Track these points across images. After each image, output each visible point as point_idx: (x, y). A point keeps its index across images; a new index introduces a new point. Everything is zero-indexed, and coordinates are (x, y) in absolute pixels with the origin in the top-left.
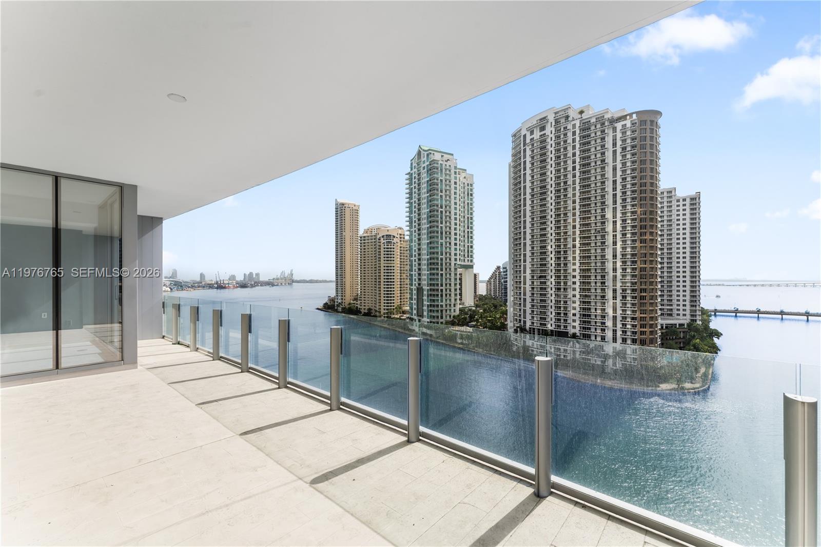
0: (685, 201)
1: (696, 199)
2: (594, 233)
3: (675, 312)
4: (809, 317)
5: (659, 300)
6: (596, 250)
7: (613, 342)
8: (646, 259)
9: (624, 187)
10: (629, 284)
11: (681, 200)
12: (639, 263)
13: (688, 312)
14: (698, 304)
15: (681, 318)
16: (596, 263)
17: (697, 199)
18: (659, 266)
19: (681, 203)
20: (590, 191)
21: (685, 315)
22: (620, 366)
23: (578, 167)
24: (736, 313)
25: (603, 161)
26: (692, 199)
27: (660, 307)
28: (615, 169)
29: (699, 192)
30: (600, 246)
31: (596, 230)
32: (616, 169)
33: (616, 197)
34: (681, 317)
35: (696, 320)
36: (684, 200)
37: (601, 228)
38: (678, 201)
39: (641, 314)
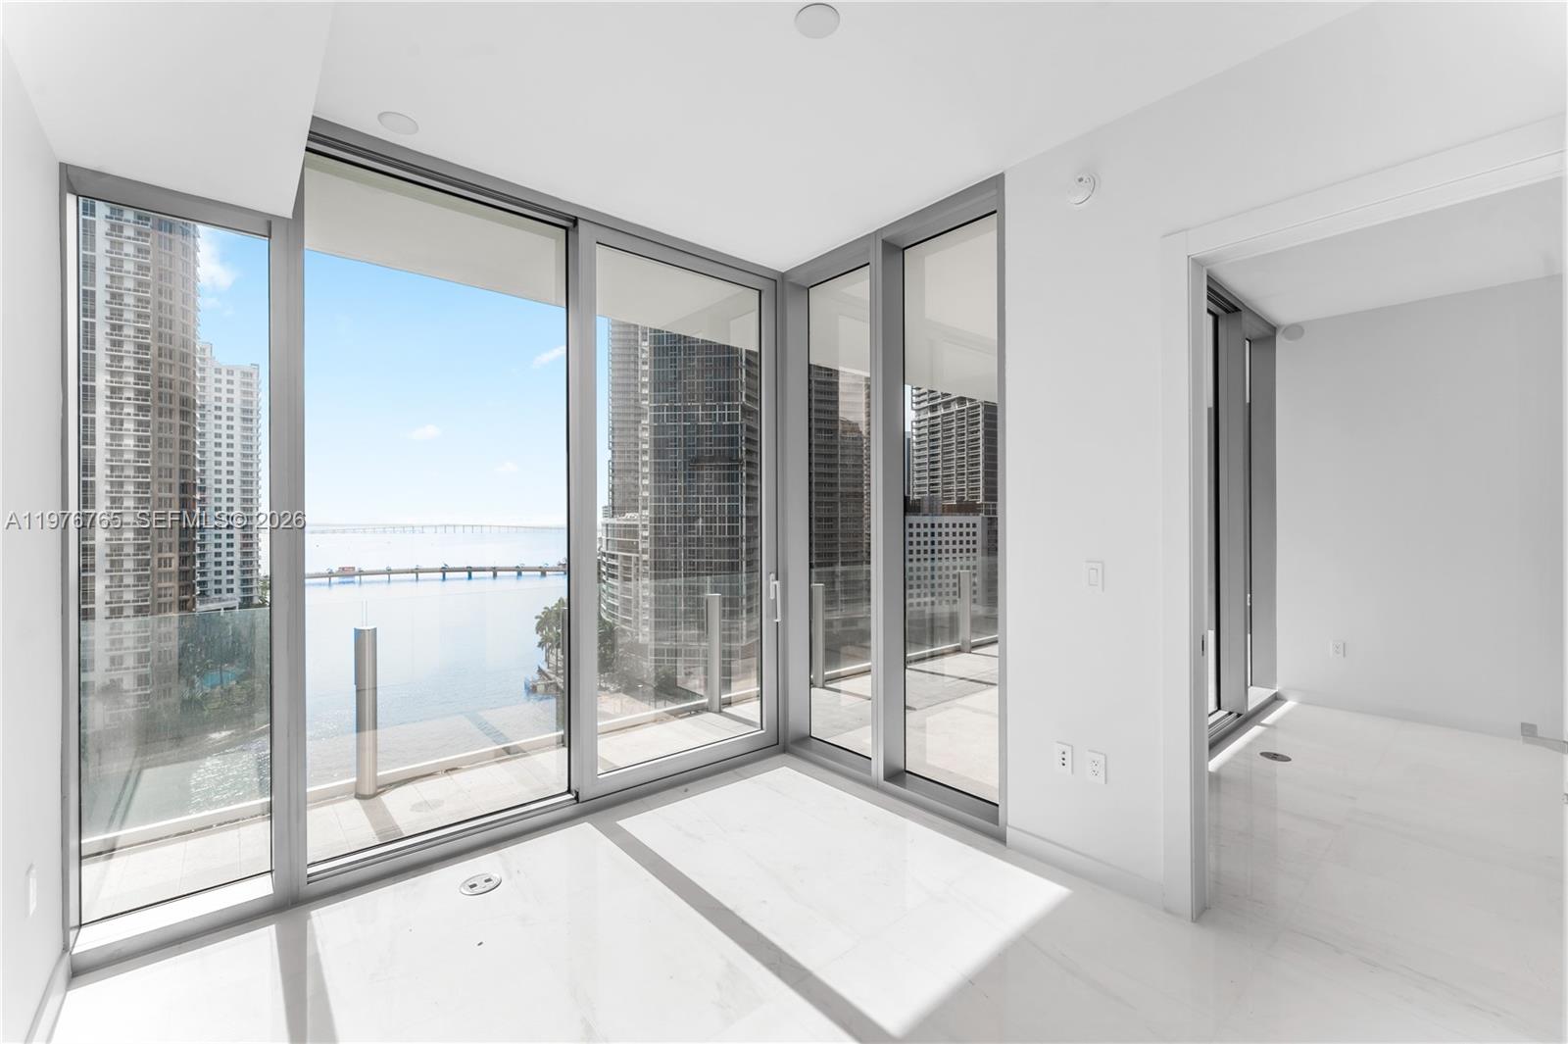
0: (233, 374)
1: (251, 375)
3: (211, 586)
4: (447, 574)
5: (198, 565)
8: (171, 480)
9: (116, 314)
10: (130, 535)
11: (224, 372)
12: (154, 487)
13: (236, 586)
14: (256, 567)
15: (224, 598)
17: (255, 377)
18: (198, 497)
19: (224, 377)
21: (230, 591)
24: (330, 578)
26: (245, 374)
27: (198, 579)
29: (258, 365)
33: (93, 332)
34: (225, 595)
35: (251, 598)
36: (230, 372)
38: (218, 371)
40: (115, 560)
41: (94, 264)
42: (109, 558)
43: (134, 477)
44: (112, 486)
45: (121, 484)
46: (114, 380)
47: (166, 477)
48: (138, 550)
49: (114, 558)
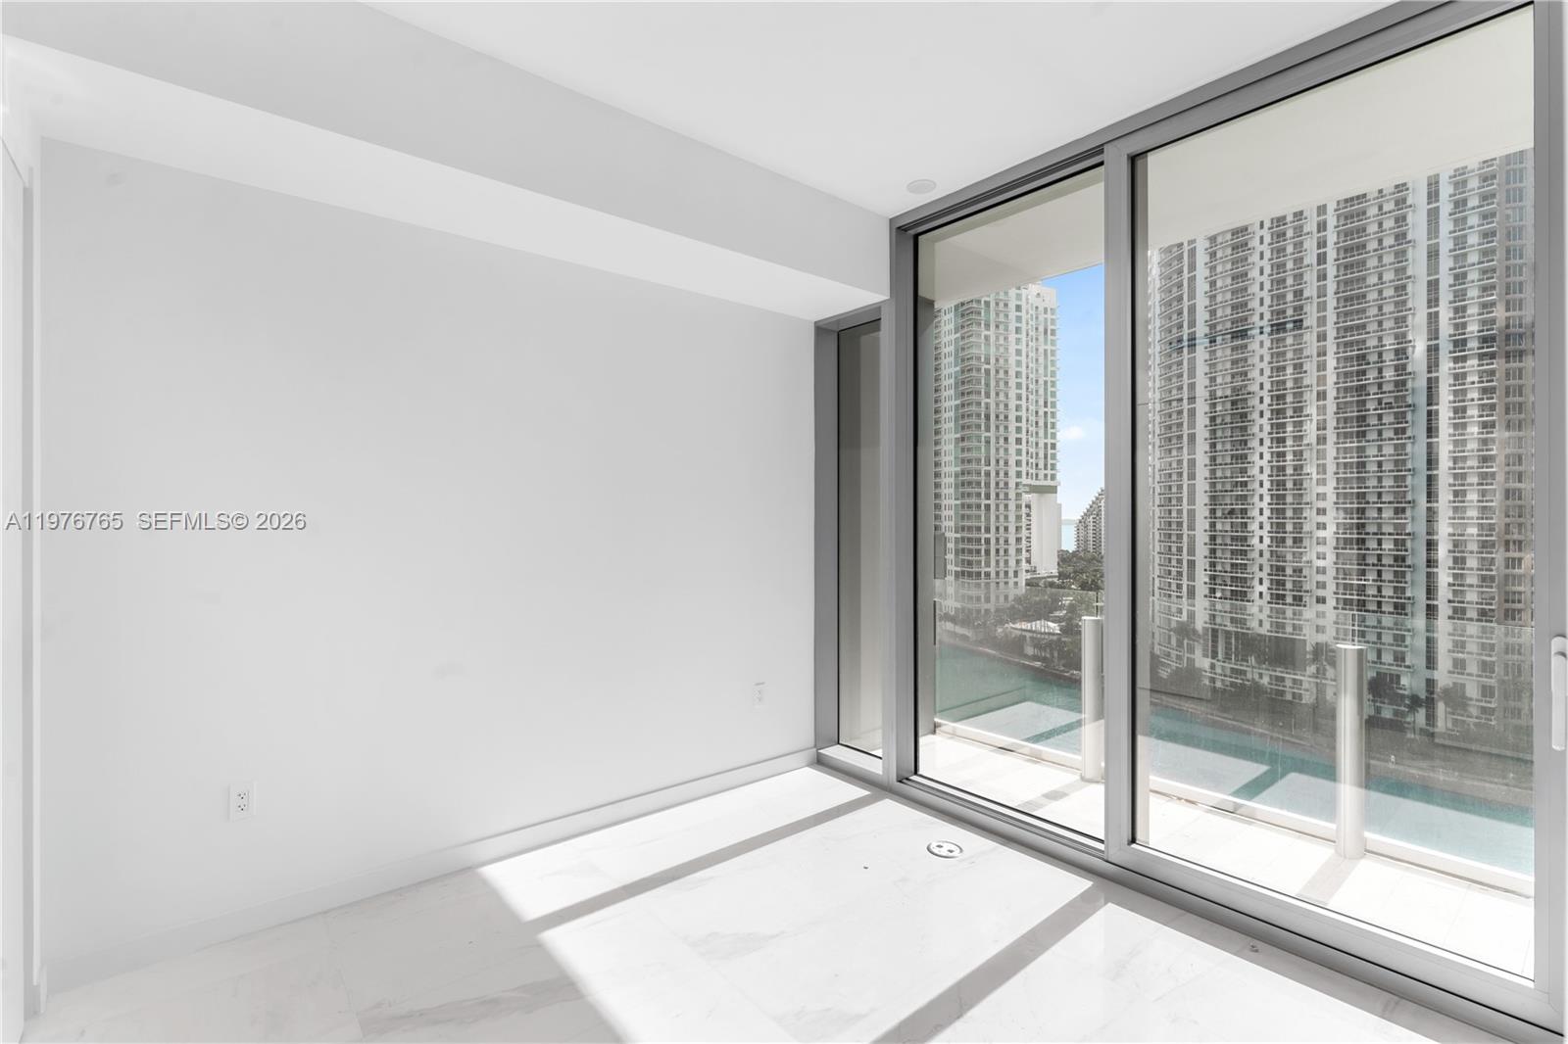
2: (1375, 409)
6: (1380, 448)
7: (1428, 668)
9: (1459, 295)
10: (1473, 531)
12: (1501, 477)
16: (1380, 479)
20: (1364, 311)
22: (1450, 725)
23: (1331, 254)
25: (1401, 237)
28: (1433, 254)
30: (1391, 439)
31: (1380, 402)
32: (1438, 255)
33: (1437, 322)
37: (1396, 397)
39: (1507, 601)
40: (1458, 557)
41: (1438, 251)
42: (1452, 554)
43: (1478, 468)
44: (1455, 479)
45: (1463, 476)
46: (1457, 366)
47: (1514, 465)
48: (1483, 547)
49: (1456, 554)
